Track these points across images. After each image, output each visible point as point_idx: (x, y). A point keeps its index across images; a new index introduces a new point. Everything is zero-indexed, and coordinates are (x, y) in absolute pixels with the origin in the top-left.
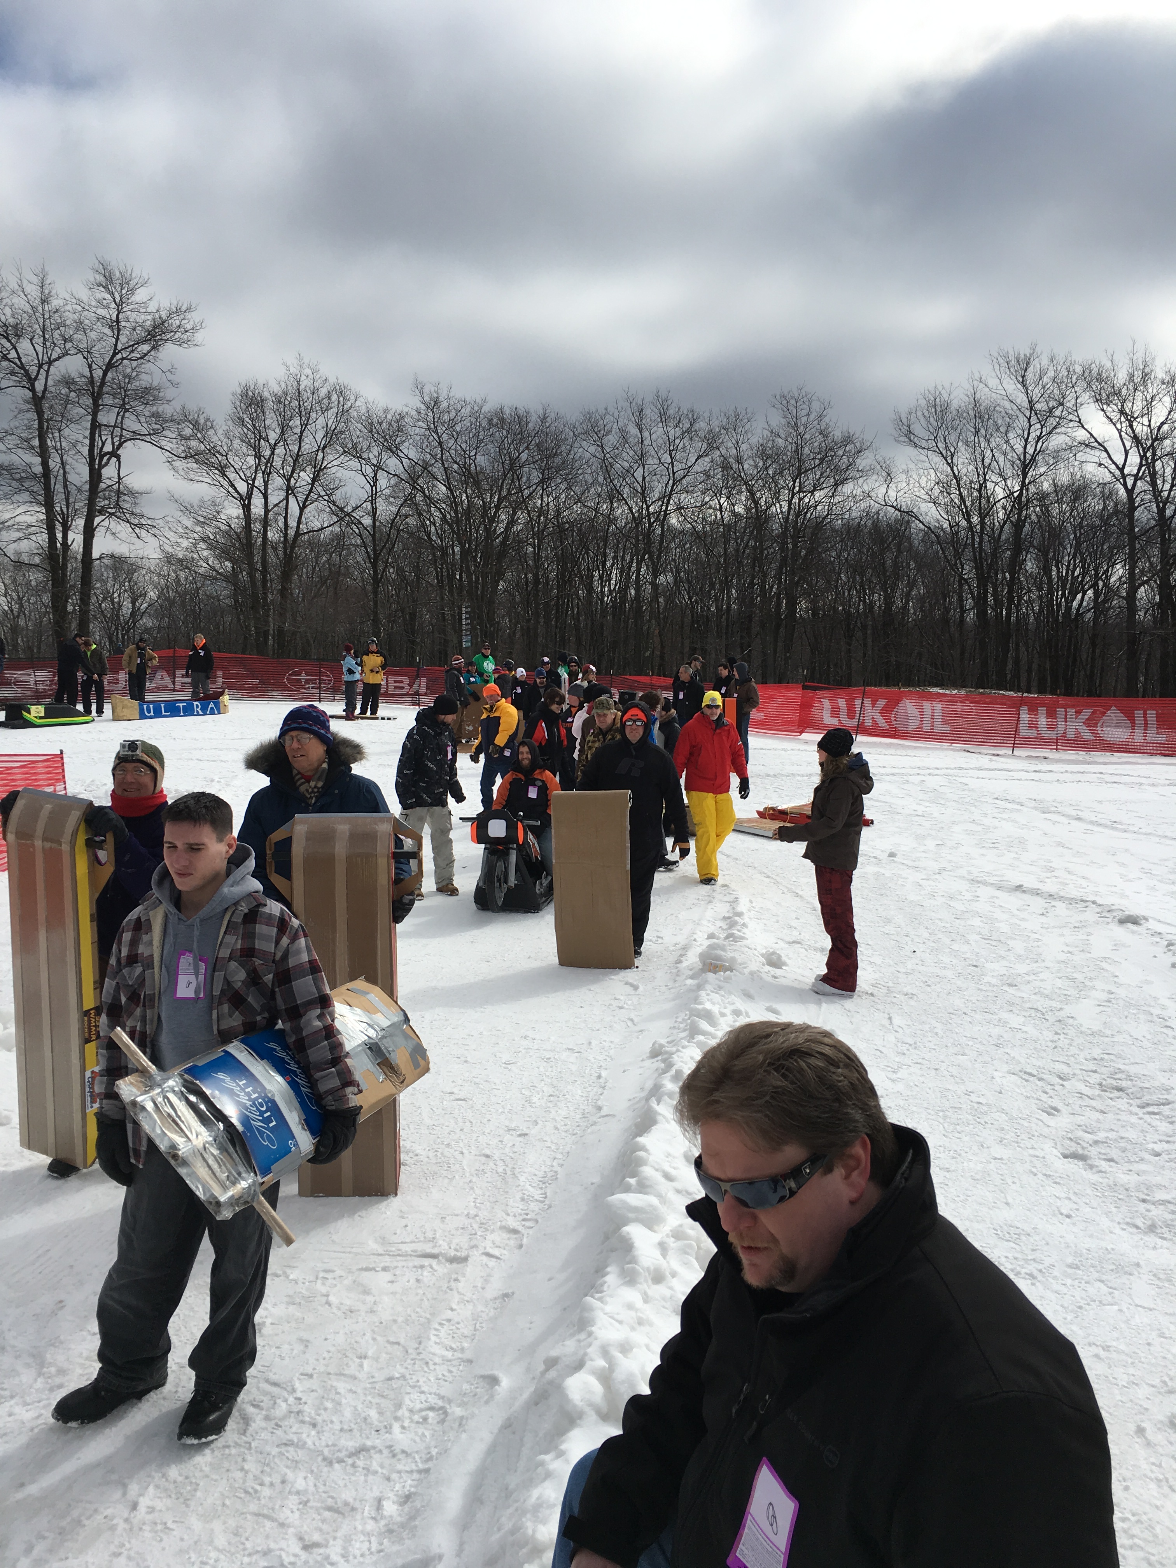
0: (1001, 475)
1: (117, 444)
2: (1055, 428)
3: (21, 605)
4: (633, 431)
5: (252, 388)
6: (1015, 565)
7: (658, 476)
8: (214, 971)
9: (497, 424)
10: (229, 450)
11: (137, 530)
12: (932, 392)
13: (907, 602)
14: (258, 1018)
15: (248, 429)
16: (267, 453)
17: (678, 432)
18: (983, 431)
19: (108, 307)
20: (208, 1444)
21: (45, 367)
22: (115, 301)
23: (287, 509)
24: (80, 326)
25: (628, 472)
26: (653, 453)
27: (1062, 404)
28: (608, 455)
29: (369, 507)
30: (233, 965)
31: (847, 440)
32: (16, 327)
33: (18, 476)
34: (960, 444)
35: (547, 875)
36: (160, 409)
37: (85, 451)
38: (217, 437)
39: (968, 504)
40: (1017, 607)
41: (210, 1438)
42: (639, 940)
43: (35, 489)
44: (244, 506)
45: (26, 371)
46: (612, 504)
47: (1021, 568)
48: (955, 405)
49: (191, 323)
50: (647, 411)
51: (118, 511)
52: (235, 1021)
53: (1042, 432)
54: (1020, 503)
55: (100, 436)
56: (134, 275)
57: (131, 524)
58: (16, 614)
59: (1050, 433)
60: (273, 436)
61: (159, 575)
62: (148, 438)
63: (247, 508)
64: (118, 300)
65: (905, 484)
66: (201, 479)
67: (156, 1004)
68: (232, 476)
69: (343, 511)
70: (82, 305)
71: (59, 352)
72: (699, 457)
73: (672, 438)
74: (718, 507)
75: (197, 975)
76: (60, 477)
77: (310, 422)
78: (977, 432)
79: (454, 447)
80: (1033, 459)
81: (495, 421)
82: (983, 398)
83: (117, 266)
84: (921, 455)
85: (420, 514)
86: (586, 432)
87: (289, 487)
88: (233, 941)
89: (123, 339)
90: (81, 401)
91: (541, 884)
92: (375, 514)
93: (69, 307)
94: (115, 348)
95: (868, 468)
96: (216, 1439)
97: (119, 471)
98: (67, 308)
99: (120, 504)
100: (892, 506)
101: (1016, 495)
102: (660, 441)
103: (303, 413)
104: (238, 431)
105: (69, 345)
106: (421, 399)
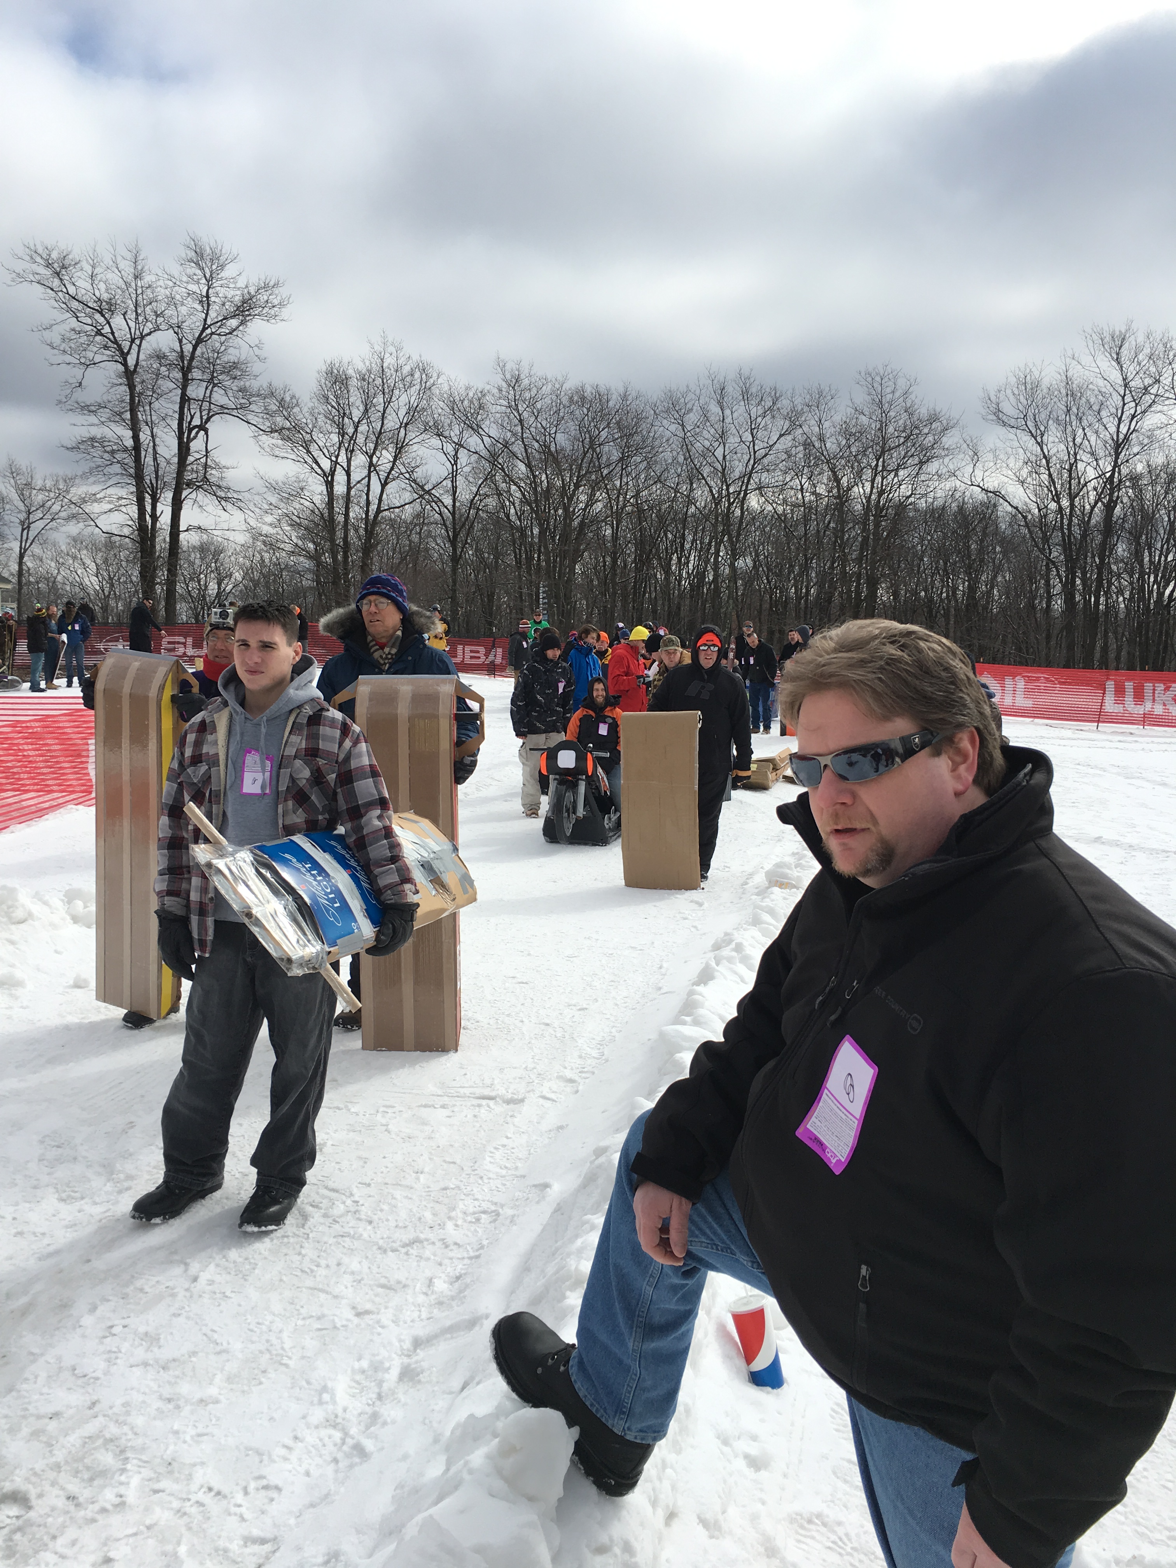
0: (1092, 454)
1: (205, 417)
2: (1150, 406)
3: (112, 585)
4: (714, 409)
5: (337, 365)
6: (1106, 549)
7: (739, 455)
8: (280, 768)
9: (577, 402)
10: (314, 427)
11: (223, 503)
12: (1023, 369)
13: (992, 588)
14: (320, 817)
15: (333, 407)
16: (351, 431)
17: (760, 412)
18: (1074, 409)
19: (198, 283)
20: (267, 1233)
21: (137, 342)
22: (205, 276)
23: (368, 486)
24: (171, 301)
25: (709, 450)
26: (735, 431)
27: (1157, 381)
28: (689, 434)
29: (450, 485)
30: (298, 763)
31: (933, 418)
32: (109, 303)
33: (108, 449)
34: (1051, 422)
35: (616, 811)
36: (247, 384)
37: (175, 425)
38: (302, 415)
39: (1059, 487)
40: (1106, 593)
41: (270, 1228)
42: (705, 865)
43: (126, 461)
44: (327, 482)
45: (119, 346)
46: (691, 484)
47: (1111, 553)
48: (1045, 383)
49: (279, 298)
50: (729, 389)
51: (204, 484)
52: (299, 818)
53: (1136, 411)
54: (1112, 482)
55: (189, 409)
56: (223, 251)
57: (217, 497)
58: (107, 594)
59: (1144, 412)
60: (356, 414)
61: (245, 557)
62: (235, 413)
63: (330, 485)
64: (208, 276)
65: (992, 464)
66: (286, 455)
67: (222, 802)
68: (316, 453)
69: (424, 490)
70: (174, 280)
71: (151, 326)
72: (781, 436)
73: (753, 416)
74: (799, 487)
75: (264, 772)
76: (150, 450)
77: (394, 399)
78: (1068, 411)
79: (534, 425)
80: (1127, 438)
81: (576, 398)
82: (1075, 376)
83: (207, 242)
84: (1011, 434)
85: (499, 494)
86: (667, 411)
87: (371, 464)
88: (299, 741)
89: (212, 314)
90: (171, 375)
91: (610, 819)
92: (454, 493)
93: (161, 283)
94: (205, 324)
95: (954, 446)
96: (276, 1230)
97: (207, 444)
98: (159, 283)
99: (208, 477)
100: (979, 486)
101: (1108, 475)
102: (741, 419)
103: (386, 391)
104: (322, 408)
105: (160, 320)
106: (502, 376)
